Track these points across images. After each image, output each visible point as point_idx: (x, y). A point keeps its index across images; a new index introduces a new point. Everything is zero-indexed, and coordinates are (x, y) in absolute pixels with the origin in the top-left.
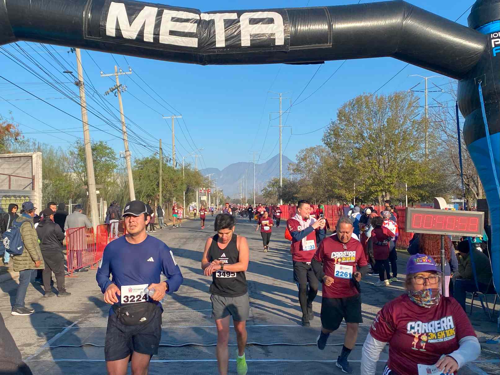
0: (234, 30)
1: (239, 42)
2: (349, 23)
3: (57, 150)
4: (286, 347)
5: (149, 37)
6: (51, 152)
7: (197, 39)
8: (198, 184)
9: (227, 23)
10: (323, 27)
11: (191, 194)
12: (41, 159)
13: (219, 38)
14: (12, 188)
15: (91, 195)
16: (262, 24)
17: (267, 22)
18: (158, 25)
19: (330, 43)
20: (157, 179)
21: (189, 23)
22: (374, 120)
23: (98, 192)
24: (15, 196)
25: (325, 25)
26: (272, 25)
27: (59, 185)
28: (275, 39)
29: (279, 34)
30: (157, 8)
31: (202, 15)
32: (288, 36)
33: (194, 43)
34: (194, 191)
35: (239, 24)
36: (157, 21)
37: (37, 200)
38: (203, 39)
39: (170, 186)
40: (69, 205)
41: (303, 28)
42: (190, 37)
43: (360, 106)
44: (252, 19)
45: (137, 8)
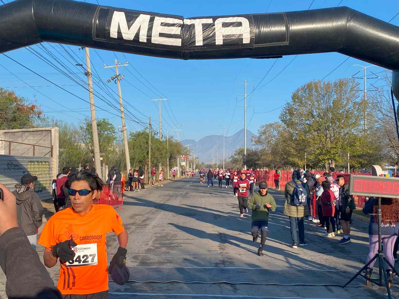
0: (210, 32)
1: (214, 42)
2: (303, 25)
3: (70, 126)
4: (251, 286)
5: (143, 39)
6: (66, 127)
7: (181, 40)
8: (179, 152)
9: (205, 27)
10: (282, 28)
11: (173, 160)
12: (58, 133)
13: (198, 39)
14: (35, 156)
15: (96, 160)
16: (232, 27)
17: (236, 25)
18: (150, 29)
19: (287, 41)
20: (147, 148)
21: (175, 27)
22: (322, 101)
23: (101, 159)
24: (38, 162)
25: (283, 27)
26: (240, 27)
27: (71, 153)
28: (242, 39)
29: (246, 35)
30: (150, 16)
31: (185, 20)
32: (254, 36)
33: (178, 42)
34: (175, 158)
35: (214, 27)
36: (150, 26)
37: (54, 165)
38: (185, 40)
39: (157, 154)
40: (79, 169)
41: (265, 30)
42: (175, 38)
43: (311, 90)
44: (224, 23)
45: (133, 16)
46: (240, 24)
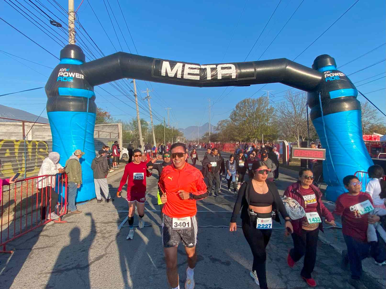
1: (217, 77)
2: (263, 68)
5: (179, 76)
7: (199, 76)
12: (122, 126)
13: (208, 76)
14: (111, 138)
15: (140, 140)
16: (226, 69)
17: (228, 68)
18: (183, 71)
19: (255, 77)
21: (196, 70)
22: (251, 109)
23: (143, 139)
24: (112, 141)
25: (253, 69)
28: (232, 76)
29: (233, 74)
30: (182, 64)
31: (201, 66)
32: (238, 74)
33: (198, 78)
35: (217, 70)
36: (183, 69)
38: (202, 76)
41: (243, 71)
42: (197, 75)
43: (245, 103)
44: (222, 67)
45: (174, 64)
46: (230, 68)
